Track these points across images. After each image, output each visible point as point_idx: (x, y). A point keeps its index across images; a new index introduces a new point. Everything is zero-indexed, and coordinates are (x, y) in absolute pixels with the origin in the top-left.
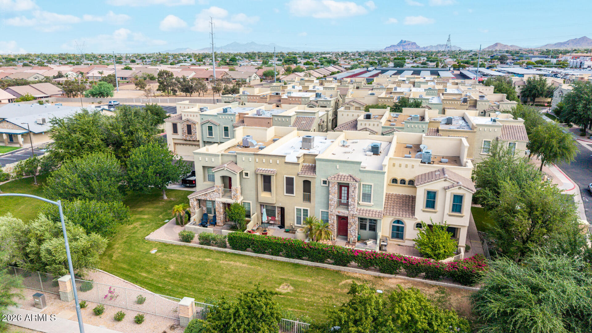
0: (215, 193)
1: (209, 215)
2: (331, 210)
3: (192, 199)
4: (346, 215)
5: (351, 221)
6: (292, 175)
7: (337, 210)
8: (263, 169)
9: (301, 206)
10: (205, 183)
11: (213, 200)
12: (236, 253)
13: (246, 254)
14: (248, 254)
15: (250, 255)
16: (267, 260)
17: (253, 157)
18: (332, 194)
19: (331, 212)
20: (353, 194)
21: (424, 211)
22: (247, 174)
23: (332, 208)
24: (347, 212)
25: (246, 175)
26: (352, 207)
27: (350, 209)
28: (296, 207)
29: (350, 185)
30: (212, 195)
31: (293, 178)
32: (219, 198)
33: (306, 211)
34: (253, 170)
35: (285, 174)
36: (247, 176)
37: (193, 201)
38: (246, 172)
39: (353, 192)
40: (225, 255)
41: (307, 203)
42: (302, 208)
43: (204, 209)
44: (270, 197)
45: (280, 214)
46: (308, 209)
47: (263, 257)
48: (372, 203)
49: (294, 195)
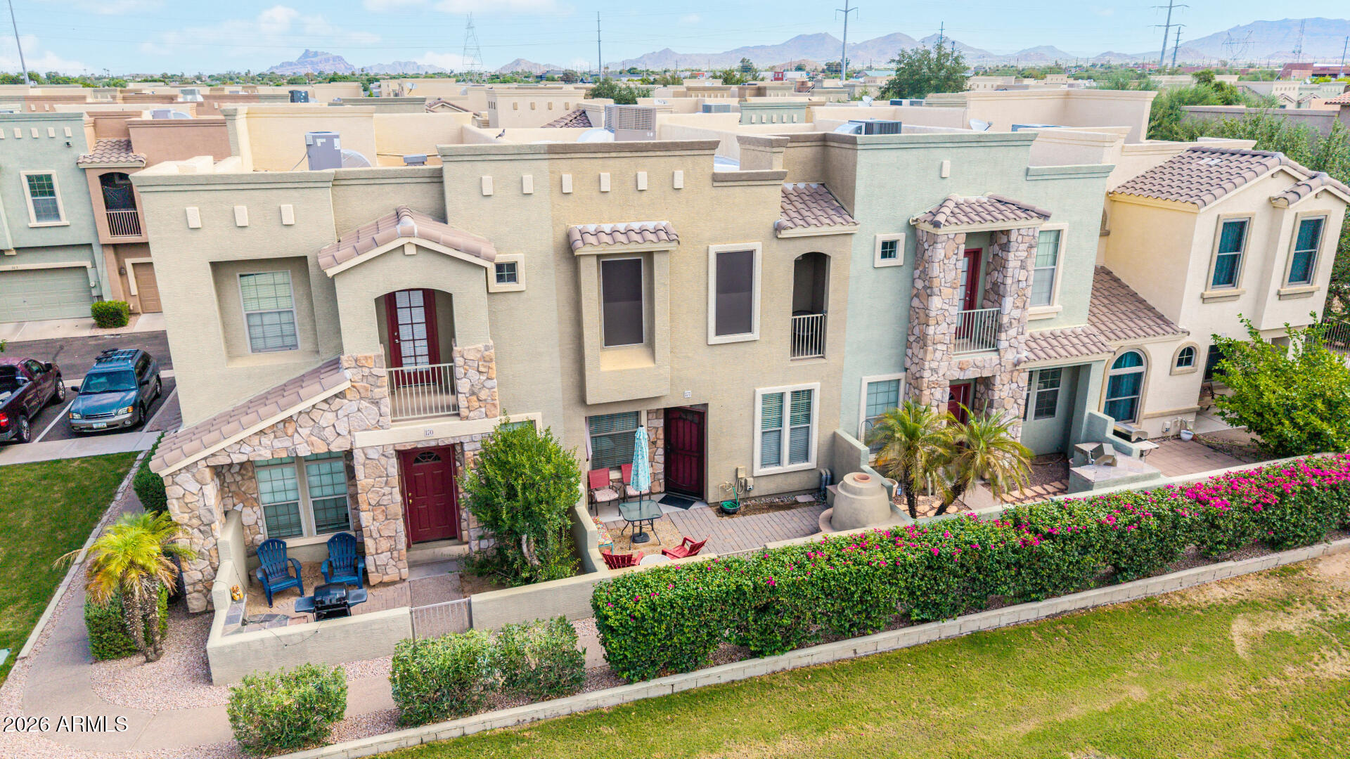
0: (348, 406)
1: (290, 543)
2: (934, 365)
3: (184, 477)
4: (986, 374)
5: (1004, 395)
6: (746, 237)
7: (956, 360)
8: (607, 228)
9: (784, 382)
10: (240, 365)
11: (338, 446)
12: (654, 693)
13: (713, 681)
14: (725, 679)
15: (739, 676)
16: (837, 669)
17: (545, 165)
18: (945, 290)
19: (934, 371)
20: (1022, 275)
21: (1204, 299)
22: (512, 266)
23: (939, 354)
24: (994, 356)
25: (500, 278)
26: (1013, 332)
27: (1003, 345)
28: (761, 391)
29: (1013, 237)
30: (327, 419)
31: (749, 255)
32: (379, 426)
33: (803, 399)
34: (546, 241)
35: (715, 240)
36: (513, 278)
37: (193, 487)
38: (503, 258)
39: (1023, 267)
40: (605, 730)
41: (809, 363)
42: (788, 389)
43: (252, 515)
44: (651, 365)
45: (661, 443)
46: (815, 385)
47: (804, 662)
48: (1057, 306)
49: (755, 335)
